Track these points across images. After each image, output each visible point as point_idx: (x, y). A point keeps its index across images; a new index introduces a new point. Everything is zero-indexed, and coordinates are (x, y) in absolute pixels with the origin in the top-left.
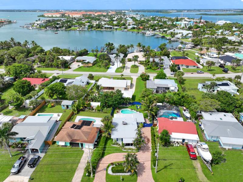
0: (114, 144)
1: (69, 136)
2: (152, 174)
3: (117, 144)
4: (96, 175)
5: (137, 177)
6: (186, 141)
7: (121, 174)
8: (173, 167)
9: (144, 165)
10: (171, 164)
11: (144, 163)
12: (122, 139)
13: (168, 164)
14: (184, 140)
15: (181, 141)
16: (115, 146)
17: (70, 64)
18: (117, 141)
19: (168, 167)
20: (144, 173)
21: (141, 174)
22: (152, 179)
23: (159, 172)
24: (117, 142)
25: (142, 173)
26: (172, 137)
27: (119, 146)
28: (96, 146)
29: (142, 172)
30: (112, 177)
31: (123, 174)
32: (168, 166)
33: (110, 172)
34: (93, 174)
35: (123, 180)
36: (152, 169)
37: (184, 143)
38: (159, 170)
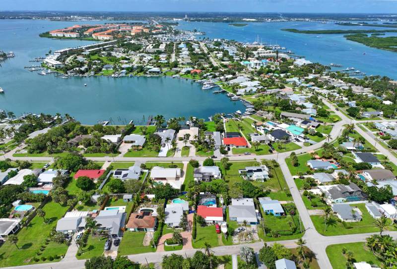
0: (168, 227)
1: (136, 224)
2: (192, 244)
4: (158, 247)
5: (183, 245)
6: (216, 222)
7: (173, 245)
9: (187, 239)
12: (173, 223)
14: (214, 221)
15: (212, 222)
17: (119, 147)
23: (196, 242)
24: (170, 226)
25: (186, 244)
26: (206, 220)
27: (171, 229)
28: (155, 230)
30: (168, 247)
32: (202, 238)
33: (166, 244)
34: (156, 247)
35: (174, 248)
37: (214, 223)
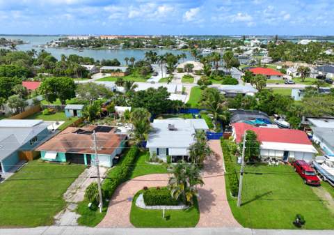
0: (151, 161)
2: (230, 209)
3: (157, 160)
4: (110, 209)
5: (199, 213)
6: (291, 156)
7: (163, 208)
8: (273, 197)
9: (213, 193)
10: (268, 193)
11: (211, 191)
12: (167, 149)
13: (262, 193)
14: (286, 153)
16: (153, 163)
17: (92, 75)
18: (158, 154)
19: (264, 197)
20: (212, 207)
21: (208, 209)
22: (233, 217)
23: (245, 206)
24: (159, 157)
25: (208, 207)
26: (264, 148)
27: (161, 164)
29: (209, 205)
31: (168, 208)
32: (263, 195)
33: (140, 202)
34: (103, 207)
35: (168, 218)
36: (229, 200)
37: (287, 161)
38: (245, 201)
